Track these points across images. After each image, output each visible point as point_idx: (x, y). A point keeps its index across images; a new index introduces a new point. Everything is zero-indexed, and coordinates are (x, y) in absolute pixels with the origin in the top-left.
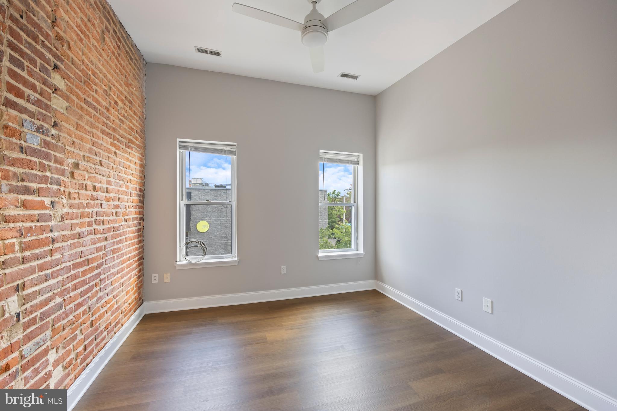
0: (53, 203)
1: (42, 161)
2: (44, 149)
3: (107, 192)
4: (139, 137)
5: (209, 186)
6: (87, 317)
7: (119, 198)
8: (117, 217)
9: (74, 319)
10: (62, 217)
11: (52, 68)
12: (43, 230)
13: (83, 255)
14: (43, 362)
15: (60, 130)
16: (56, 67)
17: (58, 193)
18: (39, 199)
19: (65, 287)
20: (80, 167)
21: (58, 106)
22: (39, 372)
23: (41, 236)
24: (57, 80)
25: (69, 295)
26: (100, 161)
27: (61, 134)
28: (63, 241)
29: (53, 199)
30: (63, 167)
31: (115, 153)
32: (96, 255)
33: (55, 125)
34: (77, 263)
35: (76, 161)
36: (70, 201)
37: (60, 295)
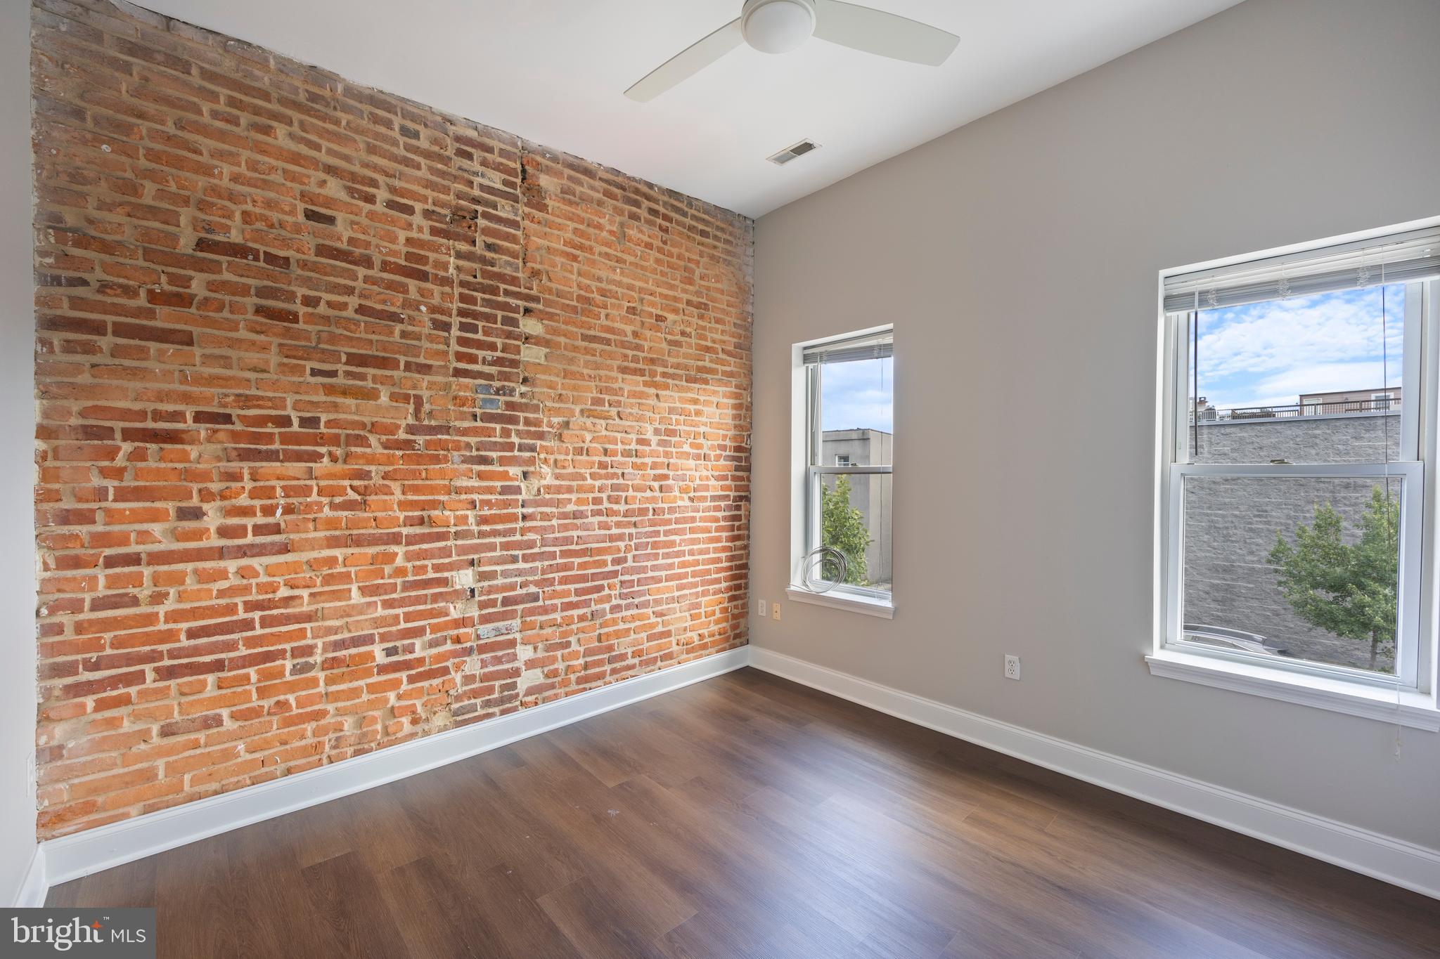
0: (525, 475)
1: (504, 426)
2: (506, 412)
3: (637, 456)
4: (728, 358)
5: (1218, 417)
6: (589, 626)
7: (668, 465)
8: (663, 494)
9: (559, 620)
10: (539, 490)
11: (522, 314)
12: (507, 504)
13: (580, 542)
14: (508, 654)
15: (534, 385)
16: (527, 311)
17: (531, 461)
18: (501, 469)
19: (546, 576)
20: (571, 426)
21: (531, 357)
22: (501, 663)
23: (505, 511)
24: (530, 326)
25: (553, 588)
26: (619, 413)
27: (535, 390)
28: (541, 520)
29: (525, 469)
30: (540, 429)
31: (657, 396)
32: (609, 544)
33: (525, 381)
34: (570, 550)
35: (565, 419)
36: (557, 471)
37: (537, 583)
